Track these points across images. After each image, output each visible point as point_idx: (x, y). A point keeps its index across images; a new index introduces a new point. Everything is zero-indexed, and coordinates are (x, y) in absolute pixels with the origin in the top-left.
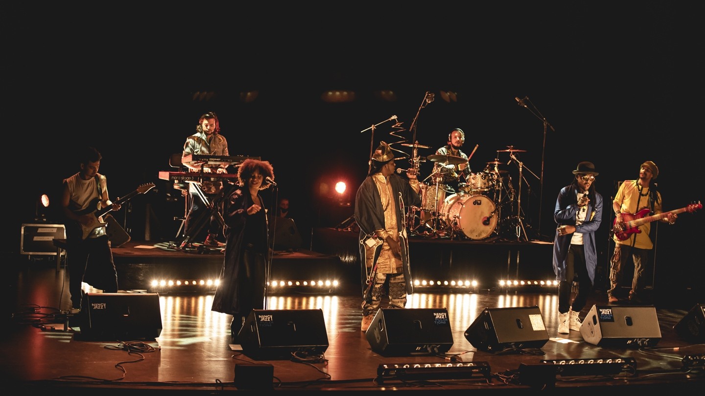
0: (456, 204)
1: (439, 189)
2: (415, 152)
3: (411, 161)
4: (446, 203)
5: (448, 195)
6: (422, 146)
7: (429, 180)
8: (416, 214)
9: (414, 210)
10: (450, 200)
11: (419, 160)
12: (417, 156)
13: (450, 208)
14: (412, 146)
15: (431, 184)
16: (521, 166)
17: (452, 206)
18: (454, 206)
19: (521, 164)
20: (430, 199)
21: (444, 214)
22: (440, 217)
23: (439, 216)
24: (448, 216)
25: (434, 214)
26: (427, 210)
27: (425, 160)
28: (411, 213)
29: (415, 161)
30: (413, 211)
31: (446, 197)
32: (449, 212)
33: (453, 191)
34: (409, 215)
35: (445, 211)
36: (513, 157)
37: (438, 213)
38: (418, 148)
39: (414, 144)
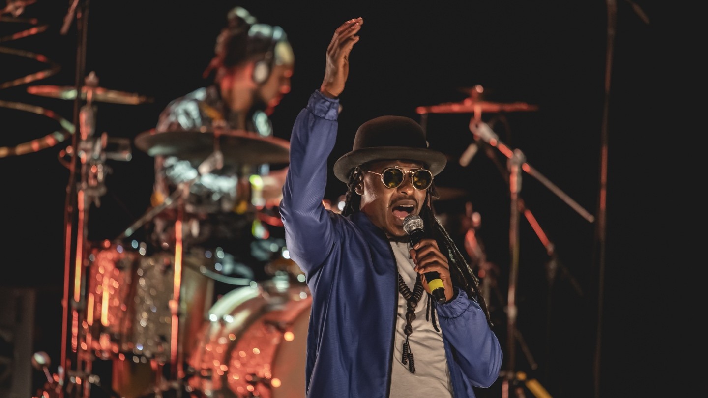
0: (258, 331)
1: (188, 271)
2: (85, 116)
3: (68, 158)
4: (216, 328)
5: (222, 290)
6: (112, 96)
7: (145, 234)
8: (93, 373)
9: (88, 357)
10: (234, 312)
11: (105, 150)
12: (95, 137)
13: (232, 347)
14: (71, 94)
15: (154, 250)
16: (515, 169)
17: (240, 333)
18: (248, 335)
19: (515, 158)
20: (149, 311)
21: (210, 370)
22: (194, 383)
23: (188, 376)
24: (225, 377)
25: (168, 371)
26: (140, 356)
27: (124, 148)
28: (74, 368)
29: (84, 156)
30: (84, 363)
31: (215, 301)
32: (227, 359)
33: (241, 276)
34: (66, 379)
35: (212, 358)
36: (484, 131)
37: (186, 366)
38: (96, 103)
39: (79, 85)
